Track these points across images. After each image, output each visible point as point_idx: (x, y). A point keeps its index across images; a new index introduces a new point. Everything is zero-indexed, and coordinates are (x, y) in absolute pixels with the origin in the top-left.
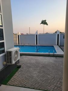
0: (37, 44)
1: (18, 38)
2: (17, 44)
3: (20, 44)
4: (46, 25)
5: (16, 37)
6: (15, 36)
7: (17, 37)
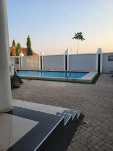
0: (66, 70)
1: (40, 61)
2: (39, 69)
3: (43, 70)
4: (80, 40)
5: (38, 60)
6: (37, 58)
7: (40, 58)
